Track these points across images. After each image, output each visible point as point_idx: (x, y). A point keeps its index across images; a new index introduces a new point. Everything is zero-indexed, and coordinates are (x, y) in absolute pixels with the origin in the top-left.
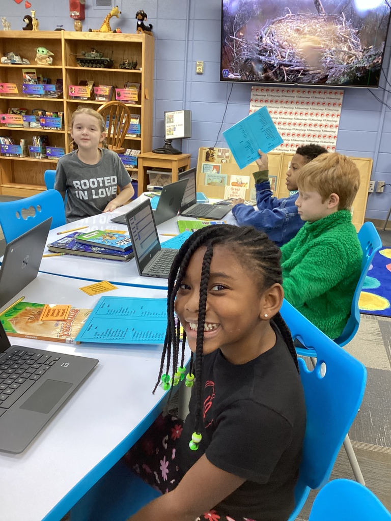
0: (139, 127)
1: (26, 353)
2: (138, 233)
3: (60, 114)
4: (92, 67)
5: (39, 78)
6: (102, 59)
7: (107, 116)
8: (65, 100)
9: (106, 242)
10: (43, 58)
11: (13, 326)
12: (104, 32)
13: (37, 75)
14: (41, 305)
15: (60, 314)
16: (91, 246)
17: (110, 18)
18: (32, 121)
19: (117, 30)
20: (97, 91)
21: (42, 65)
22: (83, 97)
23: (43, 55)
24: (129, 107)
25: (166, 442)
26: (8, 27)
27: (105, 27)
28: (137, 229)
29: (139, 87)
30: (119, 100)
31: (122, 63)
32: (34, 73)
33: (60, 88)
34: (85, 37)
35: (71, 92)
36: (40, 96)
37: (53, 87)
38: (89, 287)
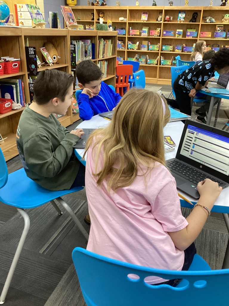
10: (228, 19)
13: (223, 28)
36: (222, 38)
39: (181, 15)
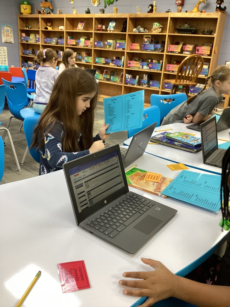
0: (207, 70)
1: (137, 197)
2: (206, 137)
3: (161, 61)
4: (184, 34)
5: (152, 40)
6: (191, 28)
7: (190, 63)
8: (165, 53)
9: (184, 139)
10: (156, 29)
11: (130, 180)
12: (195, 12)
13: (151, 39)
14: (145, 171)
15: (156, 178)
16: (174, 141)
17: (200, 3)
18: (145, 65)
19: (203, 11)
20: (185, 48)
21: (155, 32)
22: (176, 52)
23: (157, 27)
24: (204, 58)
25: (212, 271)
26: (140, 11)
27: (196, 9)
28: (206, 134)
29: (211, 46)
30: (197, 54)
31: (203, 31)
32: (150, 38)
33: (163, 46)
34: (183, 15)
35: (169, 49)
36: (151, 51)
37: (159, 46)
38: (172, 166)
39: (112, 24)
